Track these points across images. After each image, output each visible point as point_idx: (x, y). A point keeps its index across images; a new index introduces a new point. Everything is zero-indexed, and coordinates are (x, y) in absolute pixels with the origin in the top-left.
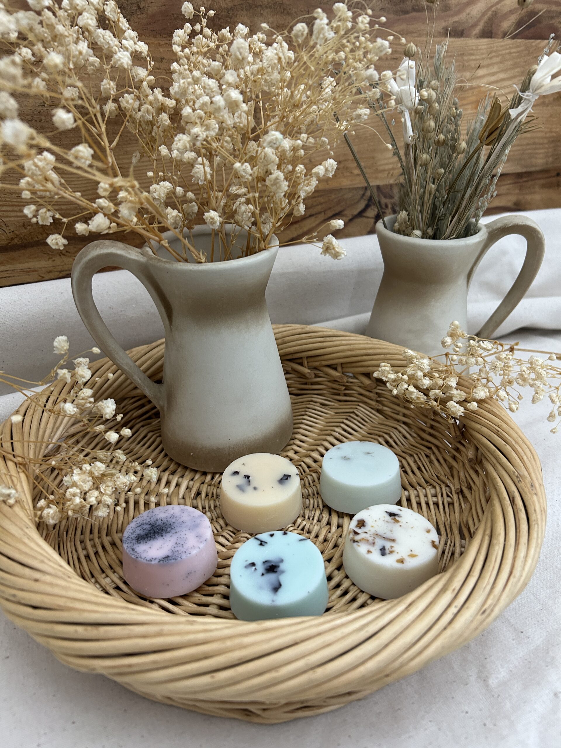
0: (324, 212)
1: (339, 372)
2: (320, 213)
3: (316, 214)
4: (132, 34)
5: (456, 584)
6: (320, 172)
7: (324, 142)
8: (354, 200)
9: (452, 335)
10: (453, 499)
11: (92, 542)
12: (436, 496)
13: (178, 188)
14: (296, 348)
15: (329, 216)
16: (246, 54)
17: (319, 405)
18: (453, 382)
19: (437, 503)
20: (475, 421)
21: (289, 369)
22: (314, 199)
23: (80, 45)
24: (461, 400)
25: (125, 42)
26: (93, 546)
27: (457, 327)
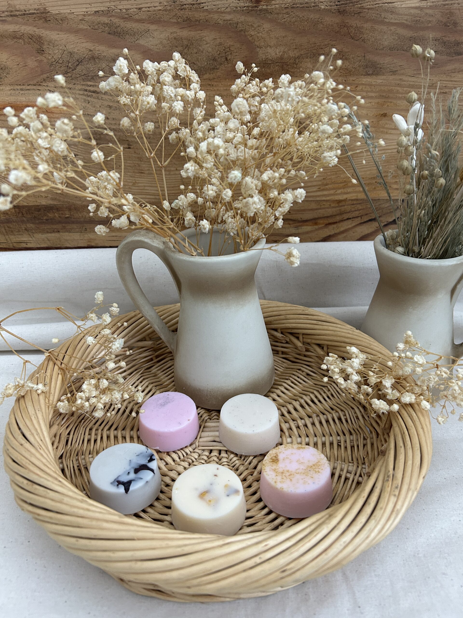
0: (361, 216)
1: (323, 351)
2: (357, 217)
3: (353, 218)
4: (195, 86)
5: (272, 542)
6: (288, 199)
7: (302, 174)
8: (390, 209)
9: (407, 342)
10: (363, 479)
11: (97, 432)
12: (351, 473)
13: (199, 199)
14: (294, 325)
15: (365, 220)
16: (243, 109)
17: (304, 374)
18: (388, 383)
19: (349, 479)
20: (395, 419)
21: (288, 340)
22: (353, 206)
23: (149, 98)
24: (394, 399)
25: (188, 92)
26: (96, 434)
27: (410, 337)
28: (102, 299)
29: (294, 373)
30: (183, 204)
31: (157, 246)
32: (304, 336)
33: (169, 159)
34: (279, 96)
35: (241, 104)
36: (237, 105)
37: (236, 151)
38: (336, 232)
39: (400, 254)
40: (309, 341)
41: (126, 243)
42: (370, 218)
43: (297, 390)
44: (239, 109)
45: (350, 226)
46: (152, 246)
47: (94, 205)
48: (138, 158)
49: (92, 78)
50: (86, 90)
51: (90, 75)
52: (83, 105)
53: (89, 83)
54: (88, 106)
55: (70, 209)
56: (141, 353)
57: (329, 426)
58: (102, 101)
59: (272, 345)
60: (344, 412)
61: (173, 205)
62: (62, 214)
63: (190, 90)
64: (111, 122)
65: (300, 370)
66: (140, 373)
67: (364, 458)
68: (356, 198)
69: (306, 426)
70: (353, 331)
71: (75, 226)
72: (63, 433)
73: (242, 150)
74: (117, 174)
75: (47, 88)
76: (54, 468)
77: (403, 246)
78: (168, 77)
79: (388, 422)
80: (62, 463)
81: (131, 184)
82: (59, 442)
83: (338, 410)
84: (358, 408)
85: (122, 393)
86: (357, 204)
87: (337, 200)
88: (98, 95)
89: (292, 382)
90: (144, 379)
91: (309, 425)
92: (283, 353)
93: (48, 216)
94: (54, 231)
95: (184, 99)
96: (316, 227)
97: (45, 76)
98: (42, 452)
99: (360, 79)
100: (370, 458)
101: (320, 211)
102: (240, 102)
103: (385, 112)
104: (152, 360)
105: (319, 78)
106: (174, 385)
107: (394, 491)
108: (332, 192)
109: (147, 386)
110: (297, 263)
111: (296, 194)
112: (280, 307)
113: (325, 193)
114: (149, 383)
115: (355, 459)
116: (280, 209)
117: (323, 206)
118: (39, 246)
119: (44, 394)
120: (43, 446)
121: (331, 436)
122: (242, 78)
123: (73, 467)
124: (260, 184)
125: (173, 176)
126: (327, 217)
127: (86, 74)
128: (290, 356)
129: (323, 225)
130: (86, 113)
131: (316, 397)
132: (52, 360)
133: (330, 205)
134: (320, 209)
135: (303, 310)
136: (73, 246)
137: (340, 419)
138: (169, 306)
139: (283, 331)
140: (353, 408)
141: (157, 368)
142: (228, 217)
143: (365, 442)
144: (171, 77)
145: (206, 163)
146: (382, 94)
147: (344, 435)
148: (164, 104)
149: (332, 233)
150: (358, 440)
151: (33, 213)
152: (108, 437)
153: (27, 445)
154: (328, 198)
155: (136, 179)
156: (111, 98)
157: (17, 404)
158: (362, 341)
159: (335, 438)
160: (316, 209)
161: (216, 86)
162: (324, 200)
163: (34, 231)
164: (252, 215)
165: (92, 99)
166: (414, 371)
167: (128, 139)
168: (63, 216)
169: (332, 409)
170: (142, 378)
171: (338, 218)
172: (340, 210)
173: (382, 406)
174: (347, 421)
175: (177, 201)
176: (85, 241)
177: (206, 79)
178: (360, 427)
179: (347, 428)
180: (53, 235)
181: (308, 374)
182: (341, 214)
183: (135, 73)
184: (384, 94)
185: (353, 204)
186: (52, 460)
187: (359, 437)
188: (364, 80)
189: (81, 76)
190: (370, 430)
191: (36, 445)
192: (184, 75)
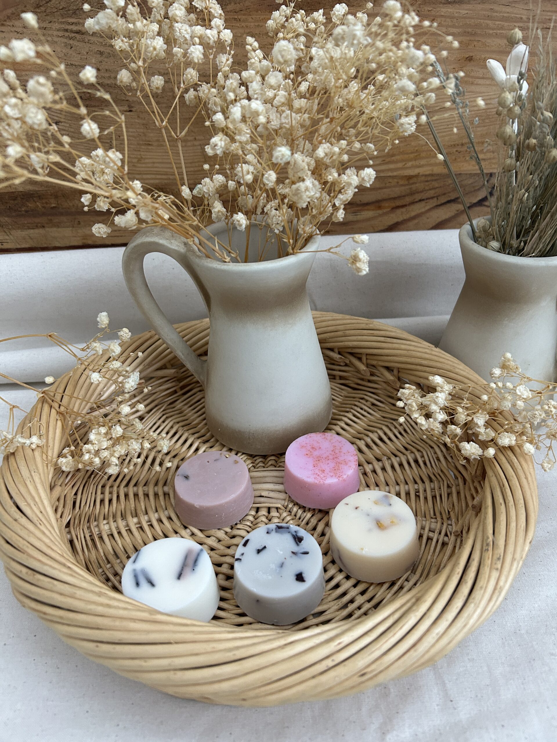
0: (437, 197)
1: (393, 375)
2: (432, 198)
3: (427, 199)
4: (218, 22)
5: (346, 639)
6: (352, 182)
7: (369, 148)
8: (474, 187)
9: (504, 367)
10: (449, 540)
11: (111, 489)
12: (434, 532)
13: (230, 182)
14: (355, 343)
15: (443, 202)
16: (289, 57)
17: (368, 404)
18: (480, 420)
19: (432, 539)
20: (491, 467)
21: (348, 362)
22: (427, 184)
23: (155, 41)
24: (487, 439)
25: (208, 32)
26: (111, 493)
27: (509, 360)
28: (107, 322)
29: (357, 403)
30: (209, 190)
31: (176, 248)
32: (368, 357)
33: (187, 128)
34: (340, 37)
35: (284, 50)
36: (280, 51)
37: (279, 116)
38: (405, 218)
39: (494, 250)
40: (374, 363)
41: (135, 247)
42: (449, 199)
43: (361, 425)
44: (282, 56)
45: (423, 210)
46: (170, 249)
47: (89, 196)
48: (143, 124)
49: (74, 13)
50: (67, 30)
51: (71, 8)
52: (64, 51)
53: (71, 20)
54: (71, 52)
55: (56, 197)
56: (161, 385)
57: (403, 471)
58: (90, 45)
59: (328, 369)
60: (422, 452)
61: (195, 192)
62: (46, 203)
63: (211, 28)
64: (103, 74)
65: (362, 399)
66: (162, 410)
67: (449, 512)
68: (431, 172)
69: (374, 471)
70: (432, 350)
71: (64, 219)
72: (68, 495)
73: (287, 115)
74: (118, 154)
75: (13, 29)
76: (60, 549)
77: (497, 241)
78: (180, 10)
79: (479, 468)
80: (69, 532)
81: (136, 160)
82: (64, 507)
83: (414, 450)
84: (439, 446)
85: (141, 441)
86: (432, 180)
87: (406, 176)
88: (83, 36)
89: (354, 416)
90: (167, 418)
91: (379, 471)
92: (341, 378)
93: (27, 207)
94: (37, 226)
95: (204, 42)
96: (380, 212)
97: (9, 11)
98: (42, 528)
99: (439, 9)
100: (456, 511)
101: (385, 190)
102: (284, 46)
103: (471, 54)
104: (175, 392)
105: (396, 11)
106: (206, 424)
107: (496, 564)
108: (400, 165)
109: (172, 427)
110: (365, 270)
111: (362, 176)
112: (337, 320)
113: (392, 166)
114: (174, 423)
115: (438, 514)
116: (341, 196)
117: (388, 185)
118: (19, 247)
119: (39, 449)
120: (43, 520)
121: (407, 484)
122: (281, 9)
123: (85, 537)
124: (313, 162)
125: (191, 148)
126: (394, 198)
127: (65, 8)
128: (350, 382)
129: (389, 210)
130: (69, 62)
131: (385, 434)
132: (47, 402)
133: (398, 183)
134: (385, 188)
135: (367, 324)
136: (64, 245)
137: (416, 461)
138: (193, 323)
139: (340, 350)
140: (432, 447)
141: (183, 402)
142: (271, 208)
143: (449, 490)
144: (184, 9)
145: (240, 134)
146: (467, 30)
147: (423, 482)
148: (175, 50)
149: (400, 219)
150: (440, 488)
151: (7, 203)
152: (126, 495)
153: (23, 520)
154: (395, 174)
155: (142, 153)
156: (101, 40)
157: (6, 463)
158: (444, 363)
159: (412, 487)
160: (380, 188)
161: (244, 21)
162: (390, 176)
163: (10, 227)
164: (304, 206)
165: (75, 43)
166: (514, 405)
167: (127, 98)
168: (48, 205)
169: (406, 449)
170: (164, 417)
171: (408, 200)
172: (411, 189)
173: (473, 451)
174: (425, 463)
175: (199, 186)
176: (79, 238)
177: (231, 11)
178: (442, 471)
179: (425, 473)
180: (36, 231)
181: (373, 404)
182: (412, 194)
183: (134, 6)
184: (470, 30)
185: (427, 181)
186: (57, 538)
187: (442, 485)
188: (444, 10)
189: (59, 10)
190: (455, 475)
191: (35, 519)
192: (202, 6)
